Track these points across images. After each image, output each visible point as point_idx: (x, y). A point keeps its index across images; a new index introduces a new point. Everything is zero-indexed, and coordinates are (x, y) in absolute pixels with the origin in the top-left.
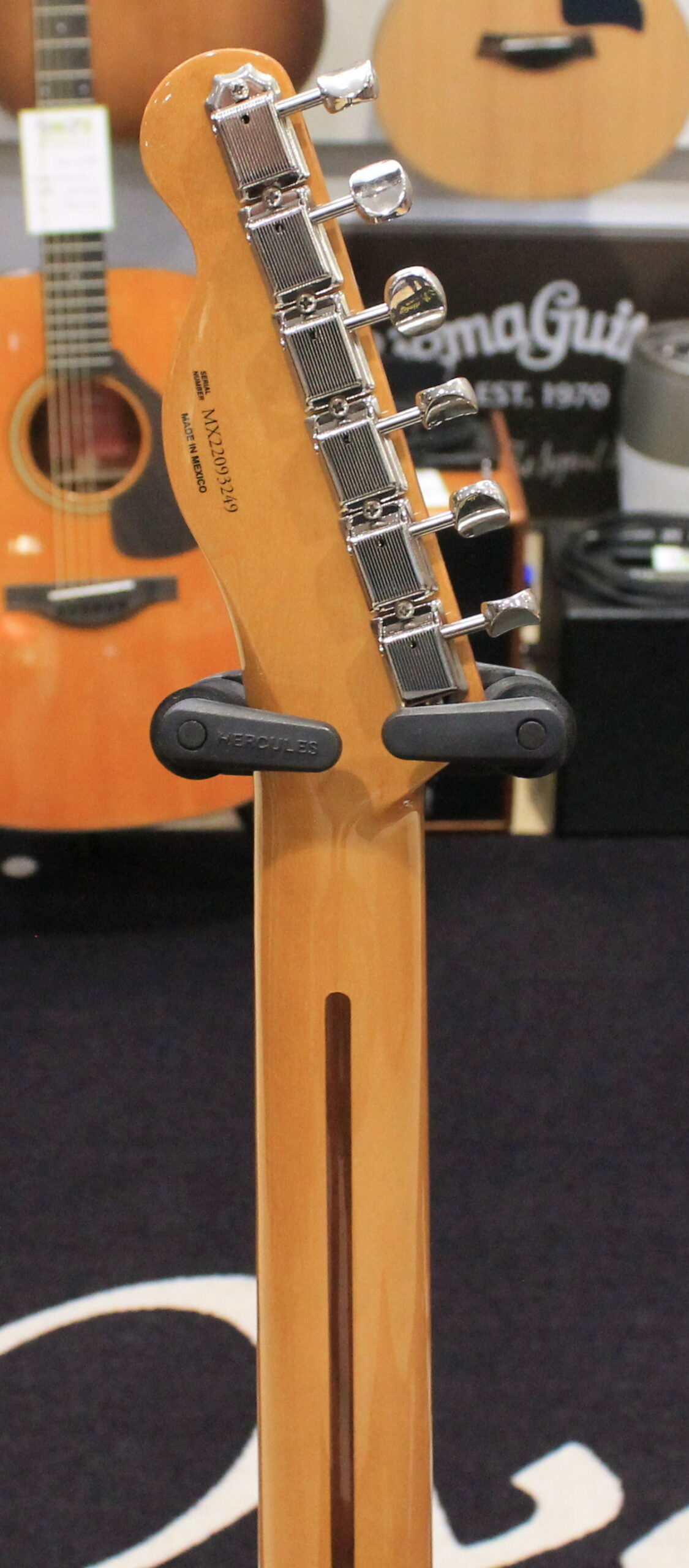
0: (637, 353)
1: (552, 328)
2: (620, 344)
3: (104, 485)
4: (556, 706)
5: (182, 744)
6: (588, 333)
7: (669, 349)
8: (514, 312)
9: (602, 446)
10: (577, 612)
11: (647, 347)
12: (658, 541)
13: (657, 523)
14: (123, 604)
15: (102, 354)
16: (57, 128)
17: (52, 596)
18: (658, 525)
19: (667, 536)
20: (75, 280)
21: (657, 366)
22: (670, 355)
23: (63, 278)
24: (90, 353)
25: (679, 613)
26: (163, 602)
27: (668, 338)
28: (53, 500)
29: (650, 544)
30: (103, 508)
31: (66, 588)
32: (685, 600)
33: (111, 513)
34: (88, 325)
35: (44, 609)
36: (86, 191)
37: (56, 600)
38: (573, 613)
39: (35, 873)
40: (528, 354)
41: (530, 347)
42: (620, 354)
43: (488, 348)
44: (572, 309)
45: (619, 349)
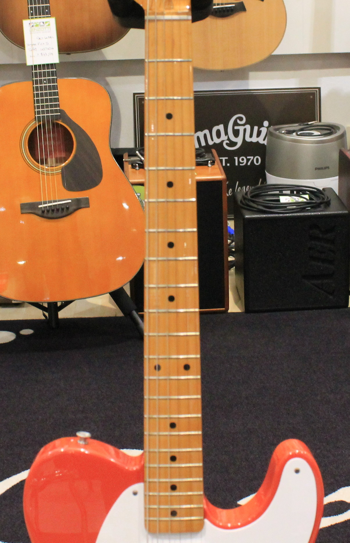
1: (236, 133)
6: (251, 135)
8: (221, 127)
14: (68, 208)
15: (56, 111)
16: (37, 26)
17: (40, 206)
18: (281, 189)
19: (284, 192)
20: (46, 83)
21: (278, 137)
22: (283, 133)
23: (41, 83)
24: (52, 111)
25: (290, 215)
26: (84, 208)
27: (283, 129)
28: (39, 169)
29: (278, 195)
30: (59, 171)
31: (45, 203)
32: (293, 211)
33: (62, 173)
34: (51, 100)
35: (37, 212)
36: (48, 49)
37: (42, 208)
38: (247, 217)
39: (33, 333)
40: (227, 144)
41: (228, 142)
42: (265, 142)
43: (211, 143)
44: (244, 125)
45: (264, 140)
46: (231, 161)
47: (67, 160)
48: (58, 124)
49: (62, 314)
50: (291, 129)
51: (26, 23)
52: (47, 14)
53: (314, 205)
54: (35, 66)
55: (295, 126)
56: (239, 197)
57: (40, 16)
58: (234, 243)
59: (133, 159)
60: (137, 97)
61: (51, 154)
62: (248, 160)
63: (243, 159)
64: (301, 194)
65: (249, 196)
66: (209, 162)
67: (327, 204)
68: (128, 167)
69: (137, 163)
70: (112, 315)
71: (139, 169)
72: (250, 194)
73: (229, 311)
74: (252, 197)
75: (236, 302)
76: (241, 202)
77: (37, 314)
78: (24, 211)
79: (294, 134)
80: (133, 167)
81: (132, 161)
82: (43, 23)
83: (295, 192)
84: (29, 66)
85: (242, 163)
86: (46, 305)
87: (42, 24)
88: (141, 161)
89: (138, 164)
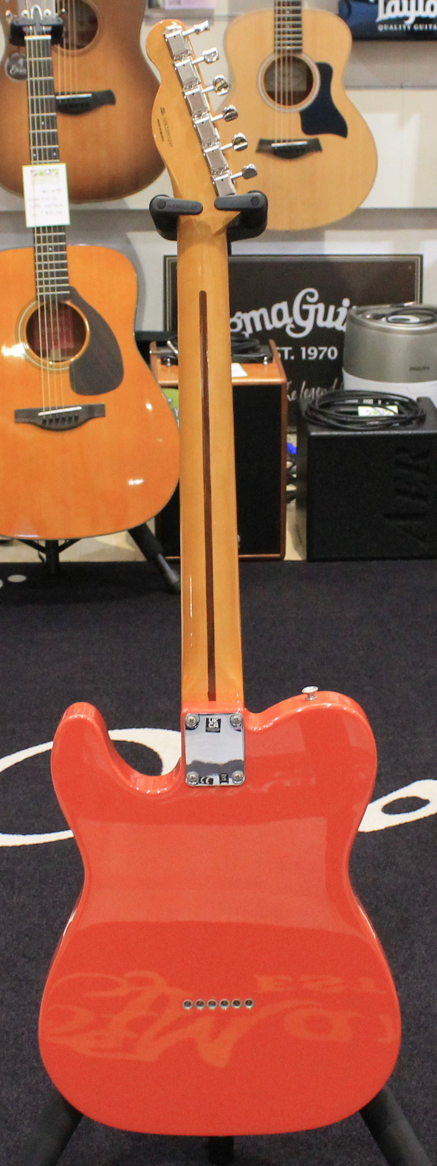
1: (304, 314)
6: (325, 317)
8: (284, 306)
10: (315, 433)
12: (361, 404)
14: (77, 418)
15: (65, 289)
16: (41, 174)
17: (40, 414)
18: (361, 397)
19: (365, 401)
20: (52, 251)
21: (361, 324)
22: (369, 319)
23: (45, 250)
24: (59, 289)
25: (371, 433)
26: (98, 417)
27: (367, 312)
28: (40, 364)
29: (356, 405)
30: (66, 368)
31: (47, 410)
32: (375, 427)
33: (71, 371)
34: (58, 274)
35: (35, 421)
36: (56, 206)
37: (42, 416)
38: (313, 433)
39: (25, 581)
40: (292, 330)
41: (293, 326)
42: (344, 329)
43: (269, 327)
44: (316, 303)
45: (343, 325)
46: (296, 352)
47: (77, 354)
48: (66, 306)
49: (64, 557)
50: (380, 312)
51: (27, 170)
52: (55, 158)
53: (403, 420)
54: (38, 228)
55: (386, 308)
56: (304, 407)
57: (46, 161)
58: (295, 467)
59: (163, 351)
60: (169, 261)
61: (56, 344)
62: (320, 352)
63: (312, 351)
64: (388, 405)
65: (317, 406)
66: (266, 358)
67: (421, 420)
68: (156, 362)
69: (168, 358)
70: (130, 558)
71: (171, 366)
72: (319, 403)
73: (286, 558)
74: (321, 407)
75: (296, 547)
76: (306, 413)
77: (31, 556)
78: (20, 420)
79: (384, 319)
80: (164, 362)
81: (161, 354)
82: (50, 170)
83: (380, 402)
84: (29, 229)
85: (312, 356)
86: (43, 544)
87: (48, 172)
88: (174, 354)
89: (171, 359)
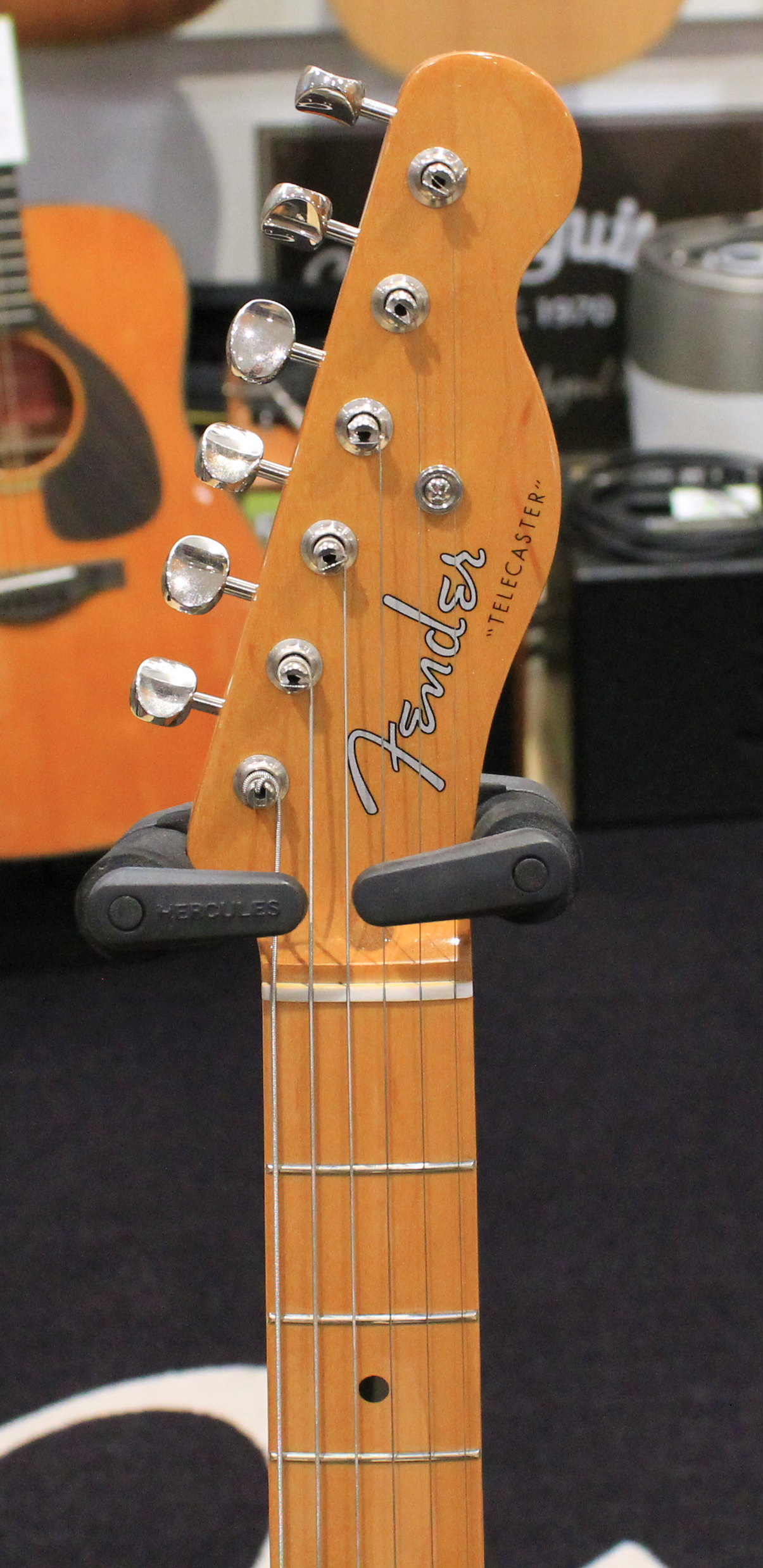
0: (644, 262)
2: (625, 247)
3: (34, 457)
4: (556, 836)
5: (113, 924)
6: (587, 238)
7: (680, 254)
9: (608, 367)
10: (587, 572)
11: (655, 255)
12: (676, 484)
13: (677, 461)
14: (62, 596)
26: (110, 589)
30: (32, 485)
33: (43, 491)
38: (583, 574)
